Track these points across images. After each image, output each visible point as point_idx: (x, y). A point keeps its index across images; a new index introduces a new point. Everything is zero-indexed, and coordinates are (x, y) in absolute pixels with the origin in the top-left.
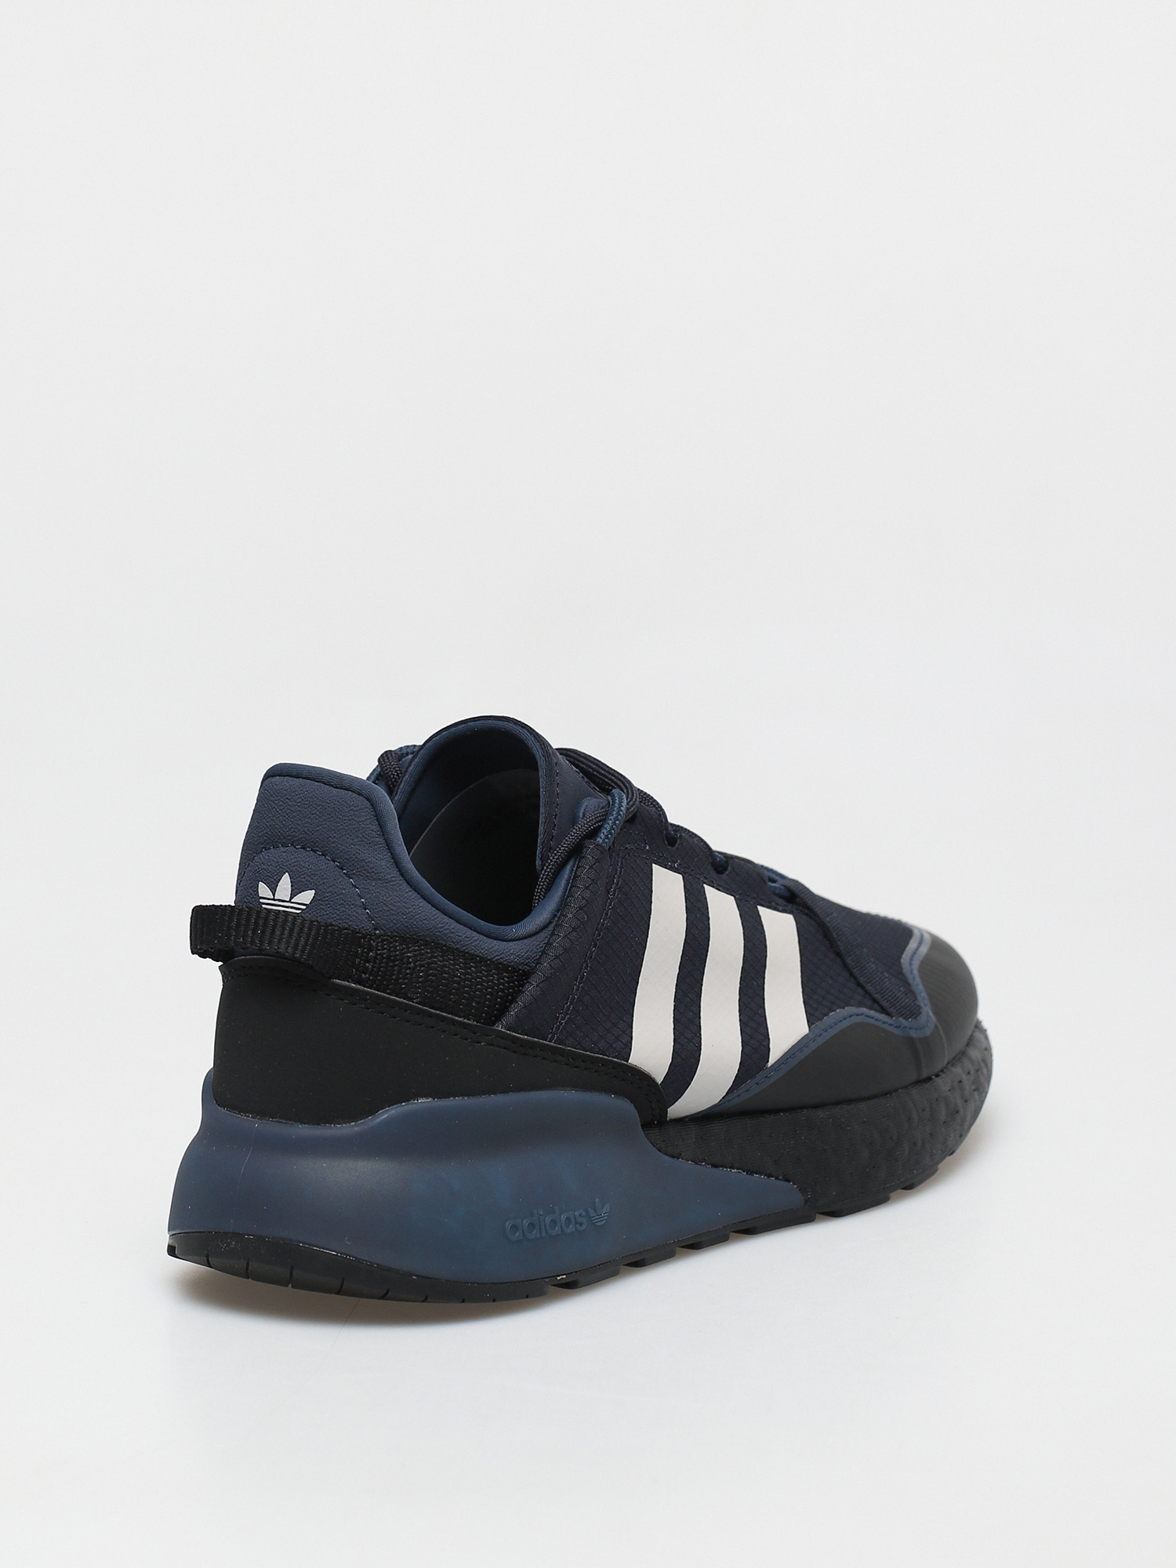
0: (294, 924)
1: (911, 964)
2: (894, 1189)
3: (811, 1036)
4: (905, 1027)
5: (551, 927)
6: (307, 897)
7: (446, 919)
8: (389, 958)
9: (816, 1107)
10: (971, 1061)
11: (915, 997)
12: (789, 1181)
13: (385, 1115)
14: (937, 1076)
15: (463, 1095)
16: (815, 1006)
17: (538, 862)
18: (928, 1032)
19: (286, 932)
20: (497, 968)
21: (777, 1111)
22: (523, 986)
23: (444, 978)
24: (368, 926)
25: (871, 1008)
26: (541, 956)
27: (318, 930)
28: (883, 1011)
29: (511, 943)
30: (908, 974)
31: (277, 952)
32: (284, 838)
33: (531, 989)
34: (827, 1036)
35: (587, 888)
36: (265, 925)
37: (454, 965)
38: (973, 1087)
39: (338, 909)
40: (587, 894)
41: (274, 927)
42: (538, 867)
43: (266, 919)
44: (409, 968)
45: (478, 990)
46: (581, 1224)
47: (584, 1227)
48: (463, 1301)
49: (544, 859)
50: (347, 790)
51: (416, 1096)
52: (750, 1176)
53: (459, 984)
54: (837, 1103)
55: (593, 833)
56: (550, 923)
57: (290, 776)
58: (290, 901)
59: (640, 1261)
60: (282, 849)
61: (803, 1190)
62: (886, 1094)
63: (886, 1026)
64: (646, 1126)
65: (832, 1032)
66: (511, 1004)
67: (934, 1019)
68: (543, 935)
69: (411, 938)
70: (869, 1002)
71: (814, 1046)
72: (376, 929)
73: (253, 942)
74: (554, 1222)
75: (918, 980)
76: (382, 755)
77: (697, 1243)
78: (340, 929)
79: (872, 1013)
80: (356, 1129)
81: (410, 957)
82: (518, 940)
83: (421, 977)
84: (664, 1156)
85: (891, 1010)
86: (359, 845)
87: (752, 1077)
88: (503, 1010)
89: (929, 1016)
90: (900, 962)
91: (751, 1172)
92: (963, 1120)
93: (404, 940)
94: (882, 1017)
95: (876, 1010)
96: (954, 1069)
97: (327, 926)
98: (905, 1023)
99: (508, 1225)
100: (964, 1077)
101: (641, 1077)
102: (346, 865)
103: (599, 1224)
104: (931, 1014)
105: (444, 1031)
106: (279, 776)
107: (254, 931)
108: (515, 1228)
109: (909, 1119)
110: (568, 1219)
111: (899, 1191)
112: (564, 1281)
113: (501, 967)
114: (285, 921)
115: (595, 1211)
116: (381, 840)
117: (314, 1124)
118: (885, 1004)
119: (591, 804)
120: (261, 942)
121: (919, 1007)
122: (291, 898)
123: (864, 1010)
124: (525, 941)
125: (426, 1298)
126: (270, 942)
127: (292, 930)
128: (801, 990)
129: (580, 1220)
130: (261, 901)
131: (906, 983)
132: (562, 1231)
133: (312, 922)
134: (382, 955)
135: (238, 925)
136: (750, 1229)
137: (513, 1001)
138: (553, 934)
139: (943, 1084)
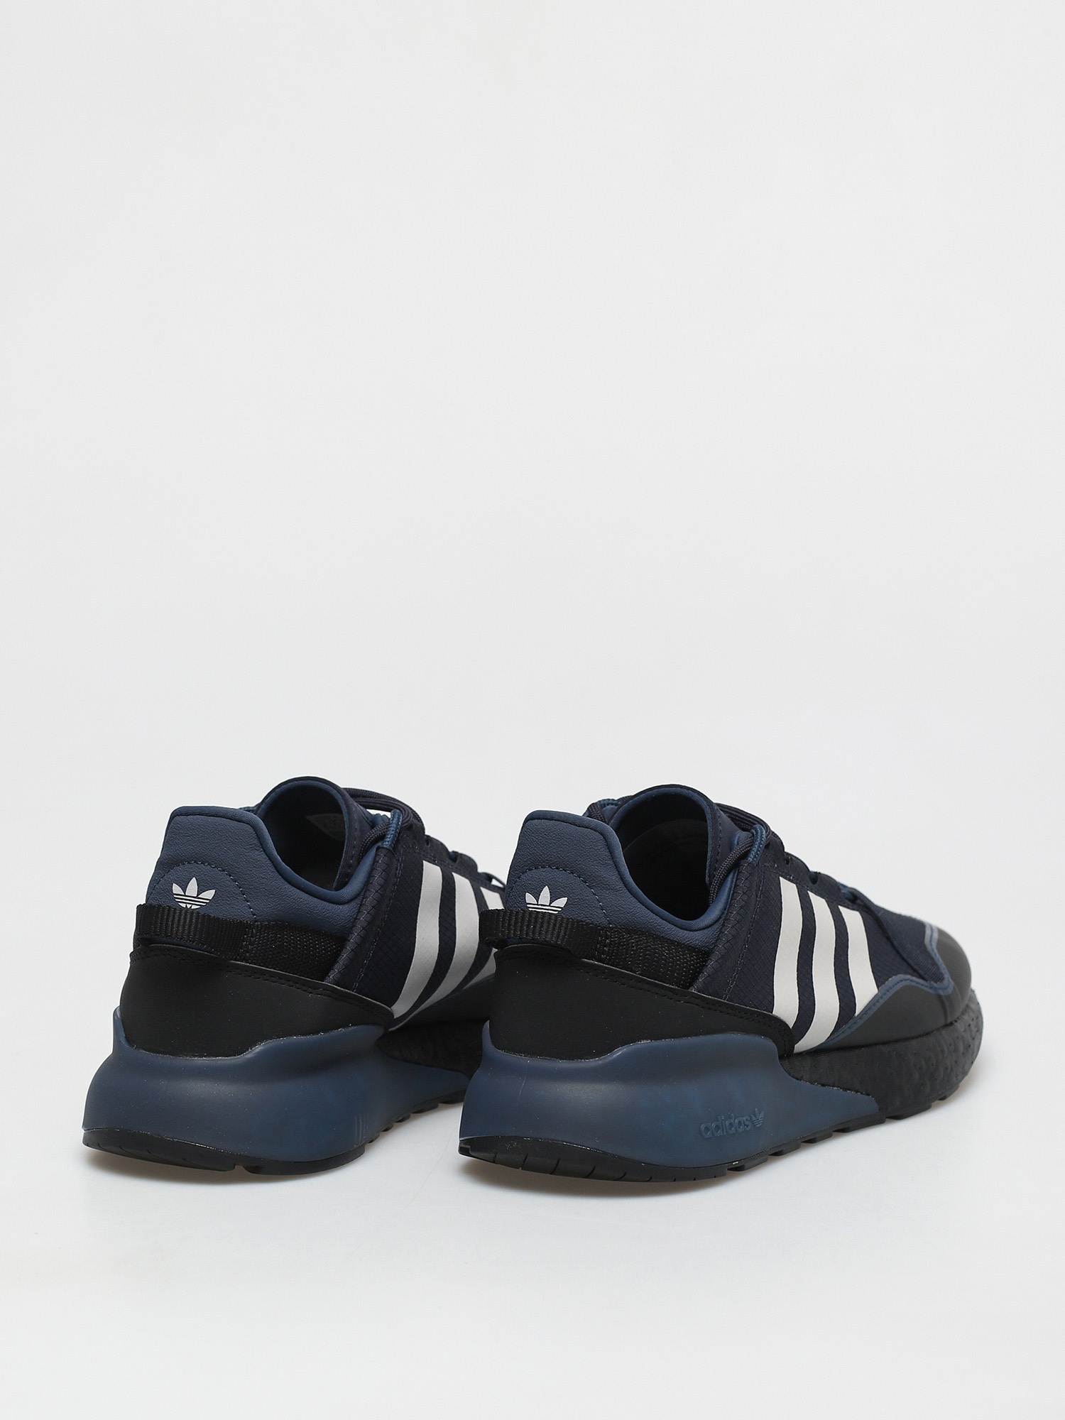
0: (556, 921)
1: (931, 945)
2: (934, 1100)
3: (880, 995)
4: (936, 988)
5: (721, 921)
6: (562, 902)
7: (655, 917)
8: (619, 943)
9: (884, 1043)
10: (973, 1012)
11: (938, 967)
12: (868, 1095)
13: (618, 1052)
14: (956, 1021)
15: (671, 1038)
16: (879, 974)
17: (707, 879)
18: (950, 991)
19: (551, 926)
20: (688, 950)
21: (860, 1047)
22: (706, 962)
23: (656, 957)
24: (604, 921)
25: (913, 976)
26: (716, 941)
27: (573, 925)
28: (921, 977)
29: (696, 933)
30: (931, 952)
31: (546, 941)
32: (544, 862)
33: (711, 963)
34: (889, 995)
35: (744, 893)
36: (536, 922)
37: (662, 947)
38: (976, 1030)
39: (584, 911)
40: (745, 898)
41: (542, 923)
42: (707, 881)
43: (536, 918)
44: (633, 950)
45: (678, 965)
46: (747, 1126)
47: (748, 1129)
48: (675, 1180)
49: (711, 876)
50: (587, 828)
51: (640, 1040)
52: (845, 1092)
53: (665, 961)
54: (897, 1041)
55: (745, 855)
56: (720, 918)
57: (546, 819)
58: (549, 906)
59: (779, 1153)
60: (542, 869)
61: (878, 1102)
62: (927, 1034)
63: (923, 987)
64: (781, 1057)
65: (892, 992)
66: (699, 974)
67: (952, 982)
68: (716, 926)
69: (634, 930)
70: (911, 971)
71: (882, 1002)
72: (610, 924)
73: (527, 934)
74: (731, 1125)
75: (938, 955)
76: (590, 806)
77: (812, 1140)
78: (587, 924)
79: (914, 978)
80: (600, 1062)
81: (633, 943)
82: (701, 930)
83: (641, 956)
84: (792, 1078)
85: (926, 976)
86: (597, 866)
87: (846, 1023)
88: (694, 978)
89: (949, 980)
90: (924, 944)
91: (845, 1089)
92: (973, 1053)
93: (628, 931)
94: (920, 981)
95: (917, 977)
96: (964, 1017)
97: (578, 921)
98: (935, 985)
99: (703, 1127)
100: (971, 1023)
101: (780, 1023)
102: (589, 880)
103: (758, 1126)
104: (950, 979)
105: (657, 994)
106: (538, 819)
107: (528, 926)
108: (707, 1129)
109: (943, 1051)
110: (740, 1123)
111: (937, 1102)
112: (737, 1166)
113: (691, 949)
114: (550, 919)
115: (755, 1116)
116: (611, 862)
117: (570, 1059)
118: (921, 972)
119: (741, 835)
120: (534, 933)
121: (942, 974)
122: (551, 903)
123: (909, 977)
124: (705, 931)
125: (651, 1178)
126: (540, 934)
127: (555, 925)
128: (869, 964)
129: (747, 1123)
130: (528, 906)
131: (932, 959)
132: (736, 1130)
133: (568, 919)
134: (614, 941)
135: (516, 923)
136: (845, 1128)
137: (701, 972)
138: (723, 925)
139: (960, 1026)
